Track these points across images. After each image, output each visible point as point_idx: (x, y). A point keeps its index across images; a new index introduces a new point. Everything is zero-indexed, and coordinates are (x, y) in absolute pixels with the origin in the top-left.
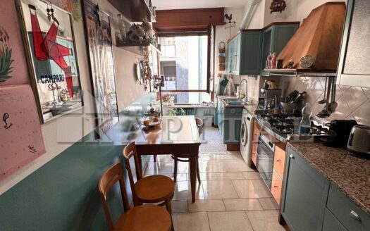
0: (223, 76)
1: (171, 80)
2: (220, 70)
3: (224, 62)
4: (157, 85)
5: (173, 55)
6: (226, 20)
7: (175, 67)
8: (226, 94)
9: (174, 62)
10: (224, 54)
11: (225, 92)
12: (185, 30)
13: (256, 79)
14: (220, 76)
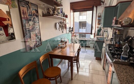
0: (99, 27)
1: (84, 28)
2: (98, 25)
3: (100, 22)
4: (71, 31)
5: (86, 19)
6: (102, 3)
7: (86, 24)
8: (100, 35)
9: (86, 22)
10: (100, 18)
11: (100, 34)
12: (84, 9)
13: (112, 29)
14: (98, 27)
